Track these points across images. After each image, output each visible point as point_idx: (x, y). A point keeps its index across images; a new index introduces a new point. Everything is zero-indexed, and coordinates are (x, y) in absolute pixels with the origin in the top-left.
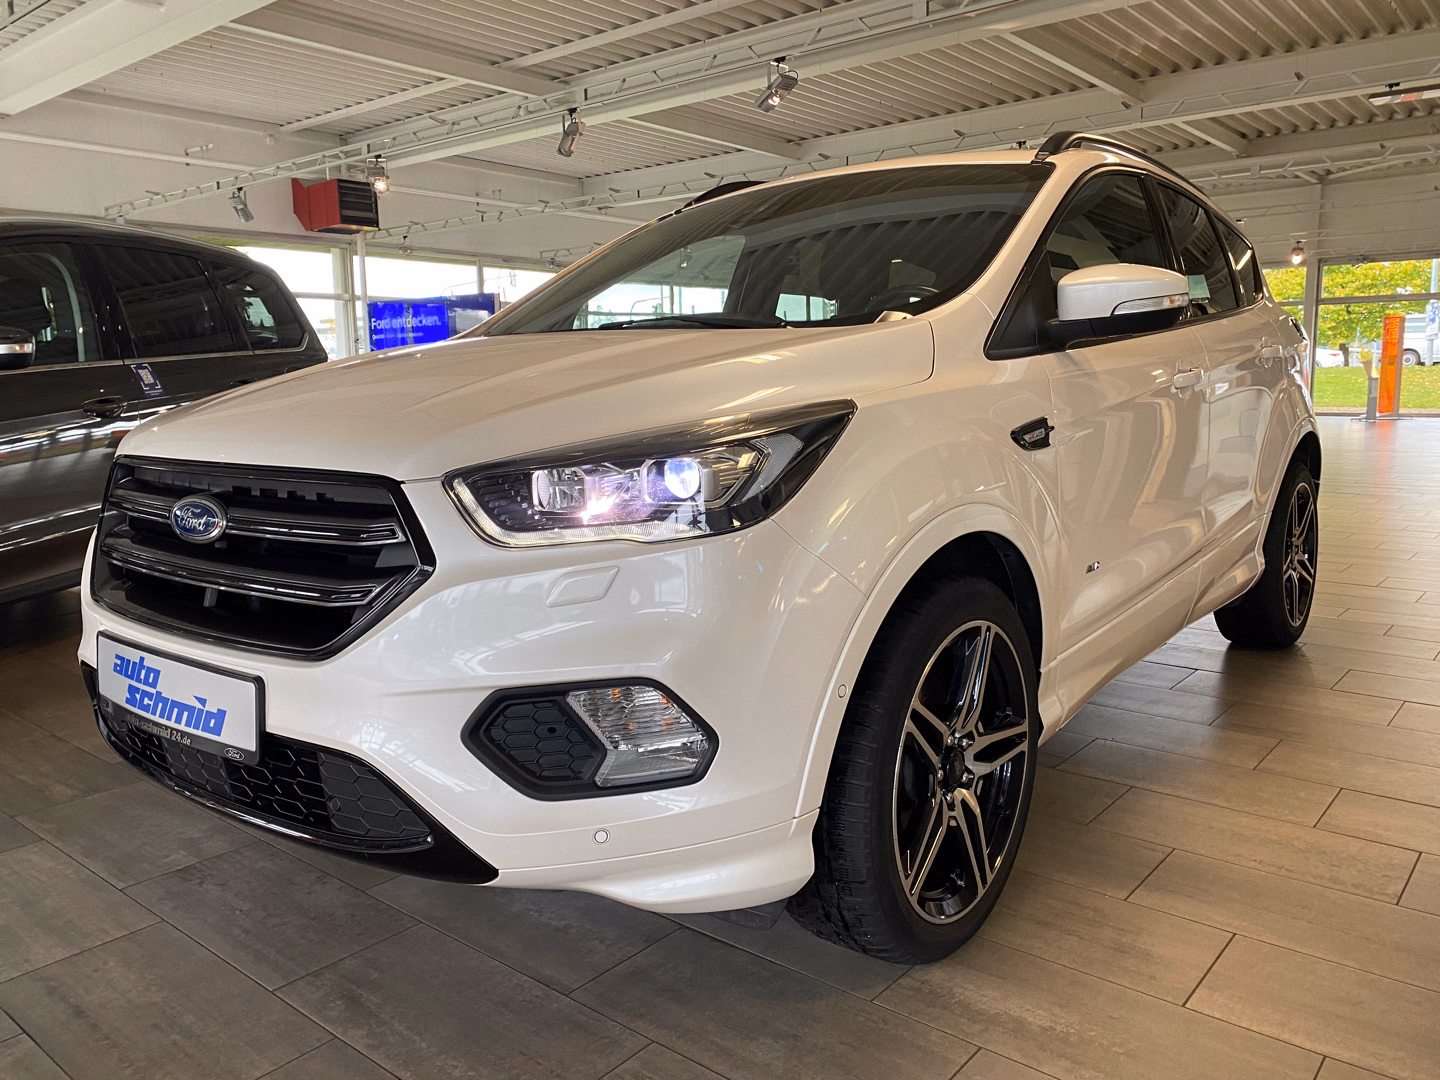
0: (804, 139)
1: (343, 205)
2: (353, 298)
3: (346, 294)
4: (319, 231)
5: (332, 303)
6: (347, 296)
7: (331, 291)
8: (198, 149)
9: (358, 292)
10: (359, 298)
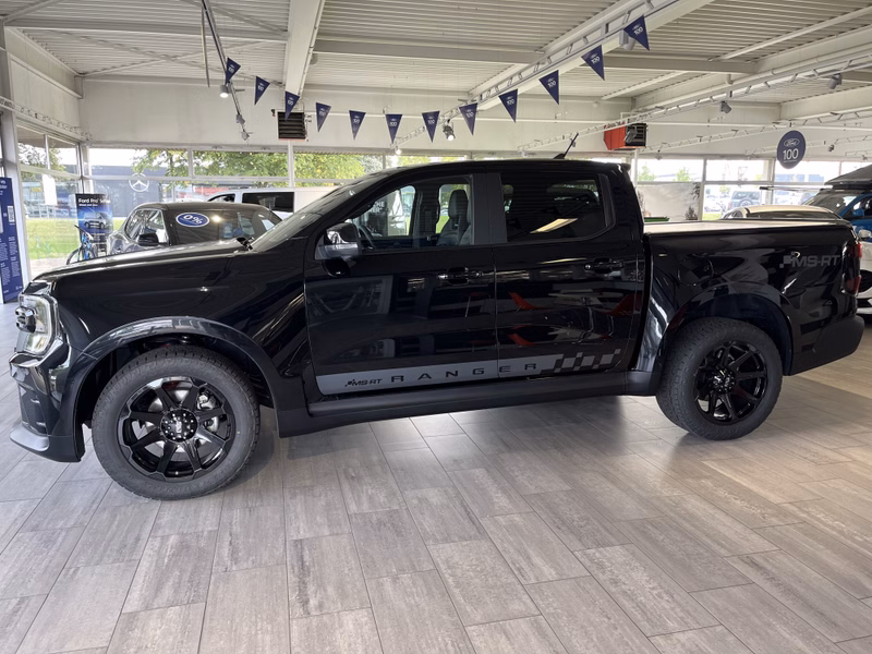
4: (616, 150)
8: (561, 115)
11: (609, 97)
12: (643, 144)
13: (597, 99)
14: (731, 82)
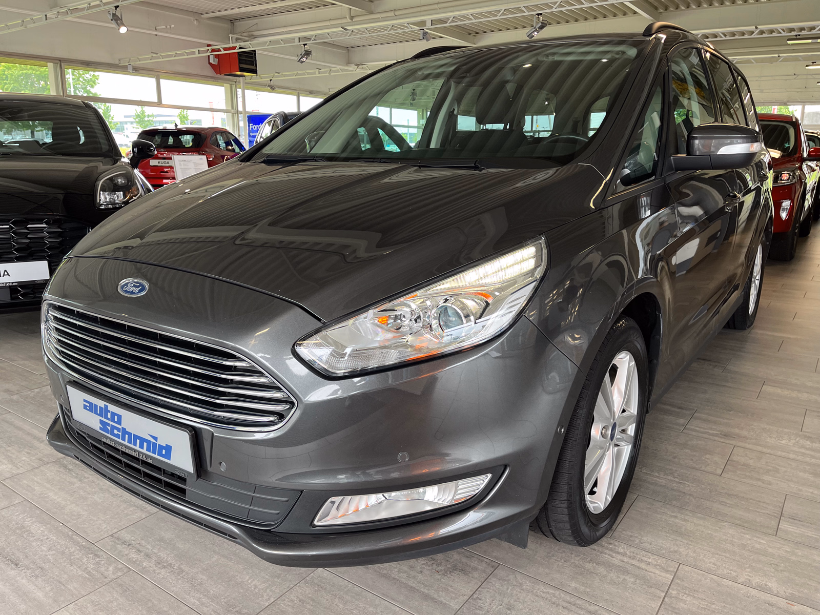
0: (477, 33)
1: (240, 61)
2: (238, 112)
3: (233, 109)
4: (225, 75)
5: (224, 115)
6: (232, 111)
7: (224, 107)
8: (164, 27)
9: (240, 108)
10: (241, 113)
11: (212, 15)
12: (254, 71)
13: (197, 14)
14: (352, 18)
